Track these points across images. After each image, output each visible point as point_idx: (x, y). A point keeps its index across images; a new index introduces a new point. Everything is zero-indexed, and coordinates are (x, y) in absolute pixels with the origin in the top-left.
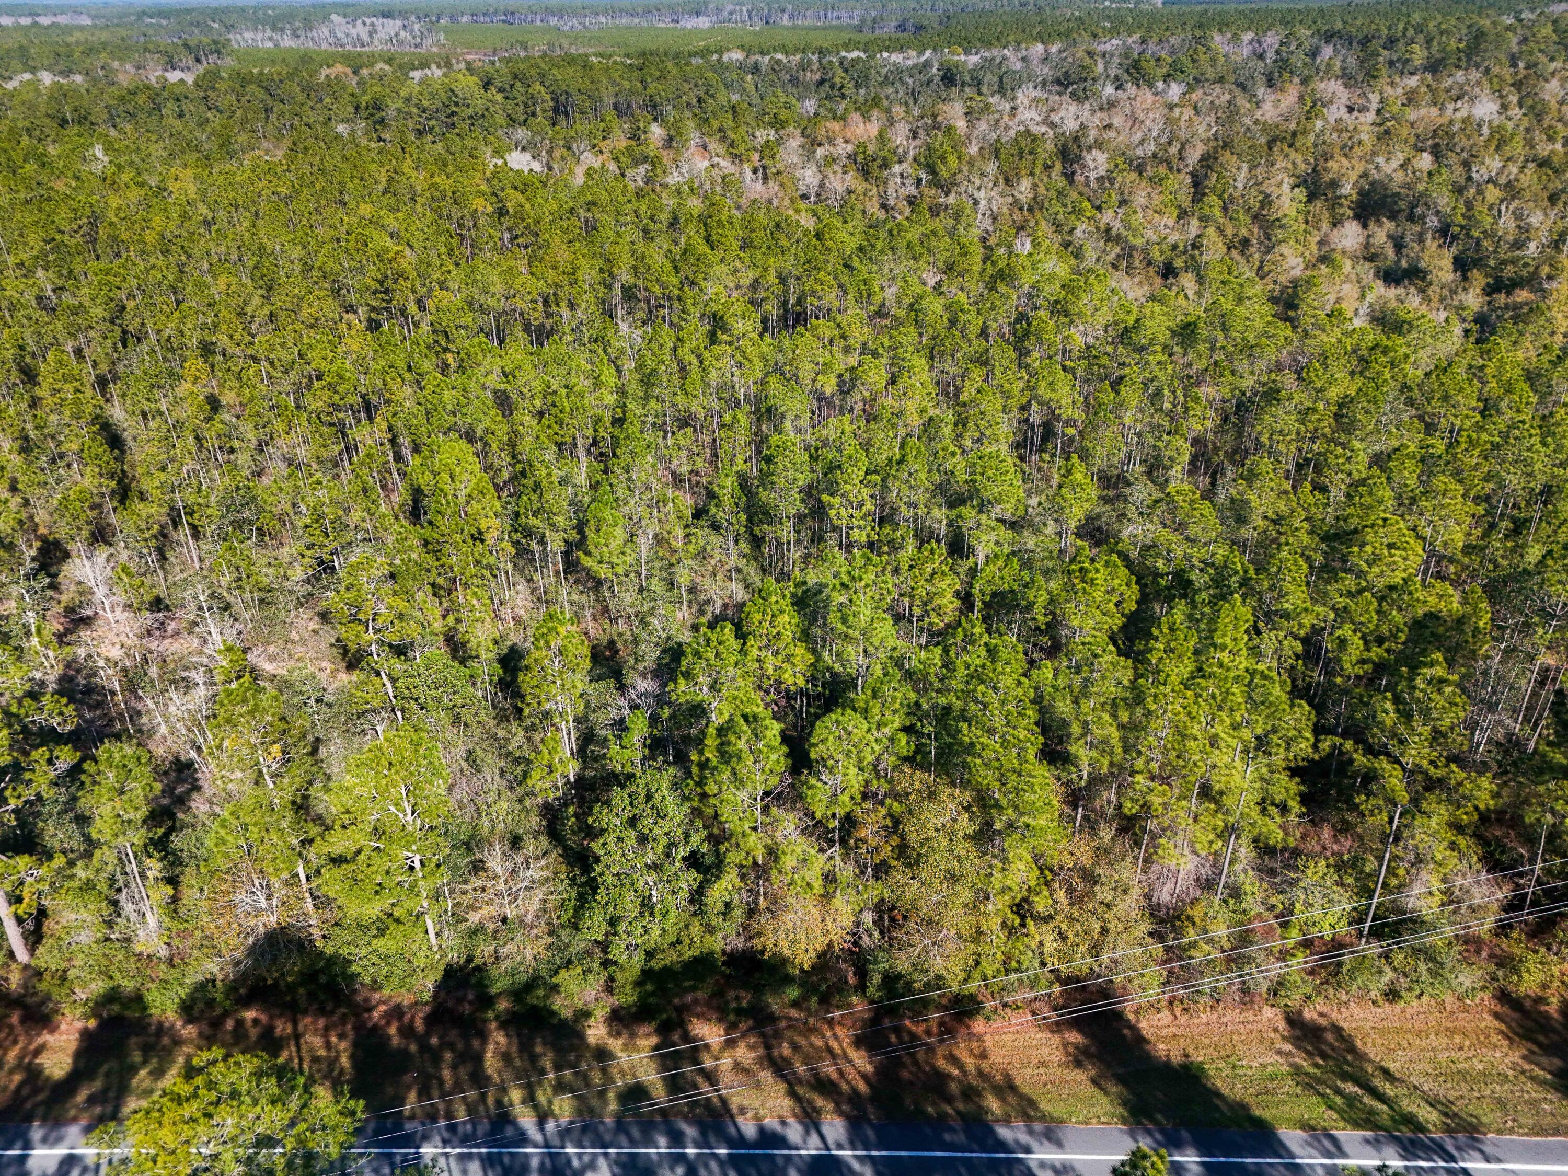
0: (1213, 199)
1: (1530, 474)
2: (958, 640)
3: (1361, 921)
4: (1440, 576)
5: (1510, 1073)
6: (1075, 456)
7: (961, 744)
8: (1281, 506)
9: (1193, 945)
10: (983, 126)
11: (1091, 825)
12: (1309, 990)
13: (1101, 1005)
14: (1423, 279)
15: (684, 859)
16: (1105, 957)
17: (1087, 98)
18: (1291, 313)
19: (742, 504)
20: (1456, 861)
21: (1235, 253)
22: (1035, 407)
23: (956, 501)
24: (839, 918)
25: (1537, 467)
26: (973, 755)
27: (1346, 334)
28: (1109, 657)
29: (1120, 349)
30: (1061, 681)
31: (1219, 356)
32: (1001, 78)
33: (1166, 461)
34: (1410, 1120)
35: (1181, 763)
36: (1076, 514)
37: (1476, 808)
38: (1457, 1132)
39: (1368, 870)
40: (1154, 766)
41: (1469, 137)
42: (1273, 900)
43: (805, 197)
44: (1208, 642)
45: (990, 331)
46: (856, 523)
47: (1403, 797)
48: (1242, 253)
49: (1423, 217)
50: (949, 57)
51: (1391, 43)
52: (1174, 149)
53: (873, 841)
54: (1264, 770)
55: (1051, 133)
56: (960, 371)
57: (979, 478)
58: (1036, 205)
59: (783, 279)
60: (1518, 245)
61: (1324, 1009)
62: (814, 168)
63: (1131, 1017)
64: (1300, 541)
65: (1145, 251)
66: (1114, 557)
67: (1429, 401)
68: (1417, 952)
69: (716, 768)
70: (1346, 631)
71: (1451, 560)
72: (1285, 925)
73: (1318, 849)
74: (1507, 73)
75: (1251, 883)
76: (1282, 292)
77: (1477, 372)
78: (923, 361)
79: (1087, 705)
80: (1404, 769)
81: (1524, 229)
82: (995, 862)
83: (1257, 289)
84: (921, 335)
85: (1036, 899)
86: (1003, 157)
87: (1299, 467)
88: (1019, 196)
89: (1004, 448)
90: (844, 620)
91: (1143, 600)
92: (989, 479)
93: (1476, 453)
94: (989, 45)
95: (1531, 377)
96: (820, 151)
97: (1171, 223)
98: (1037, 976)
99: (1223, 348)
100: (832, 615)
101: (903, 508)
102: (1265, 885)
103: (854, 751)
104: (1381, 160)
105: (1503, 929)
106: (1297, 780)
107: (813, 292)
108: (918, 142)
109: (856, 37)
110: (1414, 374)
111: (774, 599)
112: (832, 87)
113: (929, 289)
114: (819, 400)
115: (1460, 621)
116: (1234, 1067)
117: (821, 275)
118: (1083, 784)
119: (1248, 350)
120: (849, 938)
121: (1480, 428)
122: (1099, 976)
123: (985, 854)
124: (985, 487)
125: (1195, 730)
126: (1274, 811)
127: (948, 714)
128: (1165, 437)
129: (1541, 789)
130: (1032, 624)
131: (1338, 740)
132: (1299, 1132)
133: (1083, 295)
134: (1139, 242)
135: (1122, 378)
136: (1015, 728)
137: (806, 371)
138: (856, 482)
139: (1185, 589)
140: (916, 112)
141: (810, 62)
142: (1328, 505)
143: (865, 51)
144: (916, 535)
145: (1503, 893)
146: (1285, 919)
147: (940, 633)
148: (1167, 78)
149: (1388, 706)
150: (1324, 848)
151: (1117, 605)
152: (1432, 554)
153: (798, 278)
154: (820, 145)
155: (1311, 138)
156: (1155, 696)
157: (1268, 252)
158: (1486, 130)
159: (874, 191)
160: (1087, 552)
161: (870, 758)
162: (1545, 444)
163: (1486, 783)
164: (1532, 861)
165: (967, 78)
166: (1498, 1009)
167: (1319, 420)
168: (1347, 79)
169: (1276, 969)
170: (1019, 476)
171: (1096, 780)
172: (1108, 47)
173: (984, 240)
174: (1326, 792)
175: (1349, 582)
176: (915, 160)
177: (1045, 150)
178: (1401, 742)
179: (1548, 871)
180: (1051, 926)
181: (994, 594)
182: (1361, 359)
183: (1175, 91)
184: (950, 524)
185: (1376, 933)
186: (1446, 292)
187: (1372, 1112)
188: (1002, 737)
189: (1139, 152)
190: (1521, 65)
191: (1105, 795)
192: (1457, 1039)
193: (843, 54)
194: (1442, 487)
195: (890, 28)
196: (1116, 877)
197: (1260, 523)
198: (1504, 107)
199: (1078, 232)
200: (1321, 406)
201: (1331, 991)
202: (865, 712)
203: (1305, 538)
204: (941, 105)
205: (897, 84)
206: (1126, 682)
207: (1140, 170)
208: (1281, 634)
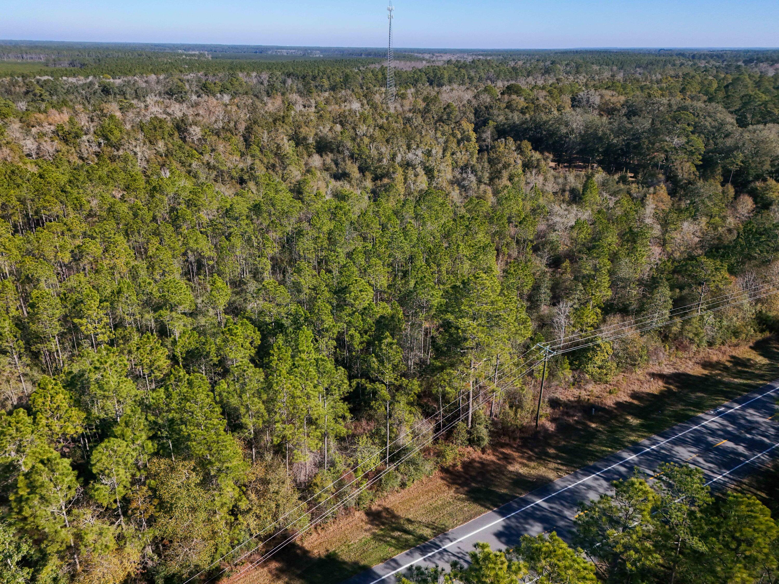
0: (255, 147)
1: (404, 252)
2: (172, 382)
3: (385, 457)
4: (382, 300)
5: (451, 500)
6: (216, 274)
7: (183, 437)
8: (314, 281)
9: (320, 496)
10: (131, 115)
11: (260, 455)
12: (371, 497)
13: (284, 543)
14: (349, 177)
15: (17, 563)
16: (281, 519)
17: (184, 101)
18: (301, 196)
19: (18, 335)
20: (413, 418)
21: (270, 171)
22: (190, 253)
23: (157, 308)
24: (131, 558)
25: (405, 248)
26: (191, 441)
27: (324, 203)
28: (251, 369)
29: (226, 219)
30: (232, 388)
31: (273, 218)
32: (136, 91)
33: (260, 270)
34: (422, 538)
35: (295, 411)
36: (222, 302)
37: (415, 393)
38: (438, 534)
39: (383, 433)
40: (284, 417)
41: (352, 117)
42: (349, 462)
43: (29, 155)
44: (296, 351)
45: (157, 218)
46: (99, 331)
47: (388, 397)
48: (273, 170)
49: (343, 151)
50: (104, 80)
51: (314, 78)
52: (232, 124)
53: (142, 507)
54: (332, 403)
55: (169, 118)
56: (145, 240)
57: (166, 293)
58: (169, 153)
59: (22, 201)
60: (380, 160)
61: (380, 503)
62: (32, 139)
63: (299, 543)
64: (326, 296)
65: (229, 172)
66: (245, 320)
67: (362, 227)
68: (408, 462)
69: (28, 499)
70: (352, 331)
71: (385, 292)
72: (355, 471)
73: (362, 431)
74: (360, 91)
75: (339, 458)
76: (294, 187)
77: (376, 213)
78: (122, 237)
79: (245, 397)
80: (386, 385)
81: (380, 154)
82: (215, 492)
83: (283, 186)
84: (118, 224)
85: (240, 503)
86: (145, 130)
87: (319, 263)
88: (159, 150)
89: (178, 276)
90: (101, 387)
91: (264, 338)
92: (172, 293)
93: (383, 246)
94: (126, 74)
95: (396, 213)
96: (34, 130)
97: (238, 159)
98: (249, 543)
99: (274, 214)
100: (92, 387)
101: (126, 317)
102: (344, 456)
103: (120, 460)
104: (321, 128)
105: (436, 441)
106: (346, 403)
107: (44, 208)
108: (95, 124)
109: (46, 68)
110: (354, 217)
111: (50, 387)
112: (35, 95)
113: (117, 200)
114: (61, 267)
115: (393, 317)
116: (349, 547)
117: (47, 197)
118: (252, 436)
119: (286, 214)
120: (140, 566)
121: (383, 236)
122: (280, 529)
123: (209, 490)
124: (171, 298)
125: (298, 393)
126: (340, 420)
127: (173, 423)
128: (258, 259)
129: (435, 378)
130: (211, 363)
131: (359, 380)
132: (381, 564)
133: (202, 196)
134: (225, 168)
135: (230, 234)
136: (210, 420)
137: (49, 252)
138: (95, 308)
139: (281, 328)
140: (91, 108)
141: (17, 82)
142: (333, 278)
143: (52, 77)
144: (138, 330)
145: (432, 426)
146: (355, 467)
147: (163, 380)
148: (221, 92)
149: (374, 359)
150: (364, 430)
151: (251, 343)
152: (376, 291)
153: (33, 200)
154: (33, 126)
155: (291, 119)
156: (277, 383)
157: (284, 170)
158: (358, 114)
159: (73, 150)
160: (232, 320)
161: (131, 461)
162: (406, 240)
163: (416, 382)
164: (439, 409)
165: (117, 91)
166: (442, 475)
167: (322, 242)
168: (300, 92)
169: (356, 493)
170: (189, 289)
171: (258, 432)
172: (189, 77)
173: (144, 172)
174: (359, 404)
175: (348, 310)
176: (95, 133)
177: (168, 127)
178: (382, 374)
179: (445, 411)
180: (251, 514)
181: (188, 352)
182: (332, 213)
183: (226, 98)
184: (156, 321)
185: (392, 460)
186: (358, 182)
187: (407, 540)
188: (205, 426)
189: (215, 126)
190: (365, 88)
191: (265, 438)
192: (430, 494)
193: (38, 77)
194: (374, 263)
195: (65, 64)
196: (278, 477)
197: (307, 291)
198: (362, 105)
199: (194, 165)
200: (321, 235)
201: (380, 493)
202: (123, 436)
203: (328, 295)
204: (104, 104)
205: (76, 94)
206: (262, 380)
207: (218, 134)
208: (326, 339)
